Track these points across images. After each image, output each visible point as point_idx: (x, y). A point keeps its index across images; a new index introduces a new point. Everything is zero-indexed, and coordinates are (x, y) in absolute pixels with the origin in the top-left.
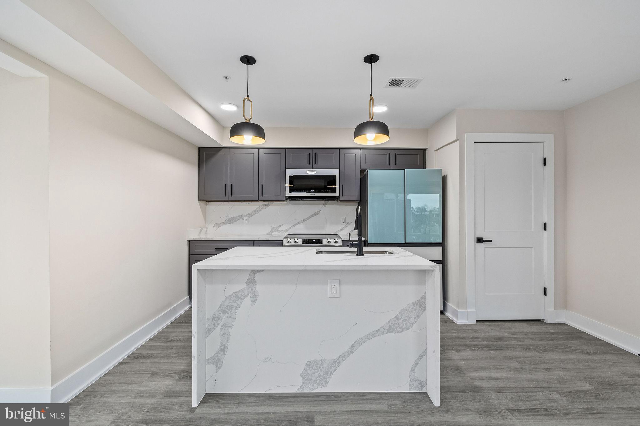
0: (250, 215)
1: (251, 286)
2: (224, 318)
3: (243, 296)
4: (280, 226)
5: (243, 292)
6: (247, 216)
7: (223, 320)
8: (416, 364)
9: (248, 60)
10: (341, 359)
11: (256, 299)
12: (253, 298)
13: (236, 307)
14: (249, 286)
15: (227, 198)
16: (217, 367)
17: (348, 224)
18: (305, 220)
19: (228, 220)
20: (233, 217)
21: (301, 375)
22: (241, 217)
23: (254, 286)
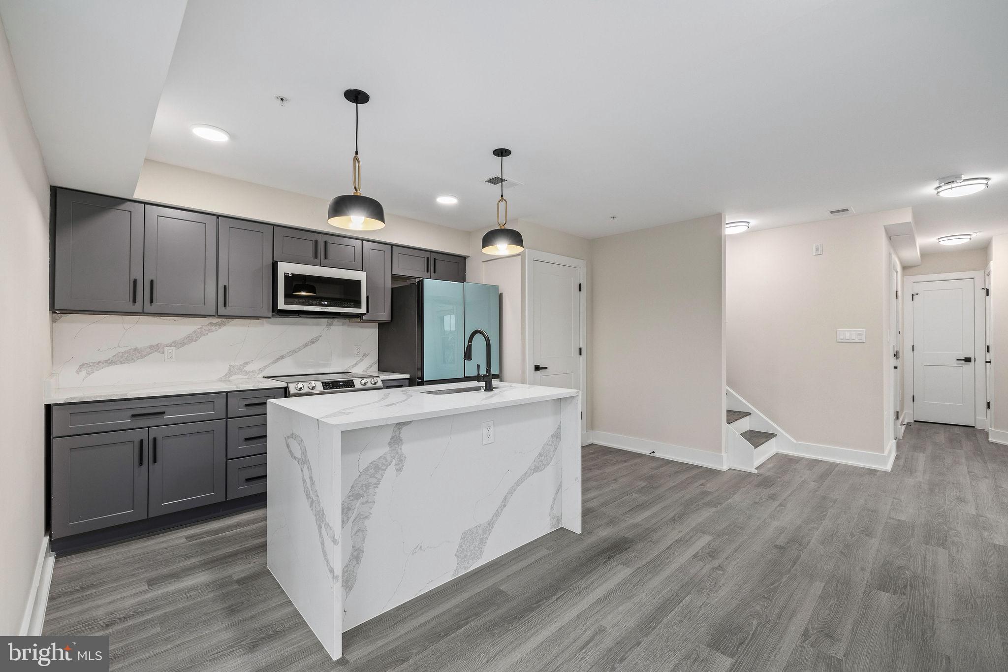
0: (179, 344)
1: (396, 447)
2: (357, 506)
3: (385, 464)
4: (247, 363)
5: (385, 458)
6: (170, 345)
7: (356, 510)
8: (555, 500)
9: (357, 97)
10: (495, 518)
11: (401, 465)
12: (399, 464)
13: (375, 484)
14: (393, 448)
15: (138, 307)
16: (346, 588)
17: (365, 355)
18: (295, 351)
19: (121, 354)
20: (136, 349)
21: (456, 555)
22: (156, 348)
23: (400, 447)
